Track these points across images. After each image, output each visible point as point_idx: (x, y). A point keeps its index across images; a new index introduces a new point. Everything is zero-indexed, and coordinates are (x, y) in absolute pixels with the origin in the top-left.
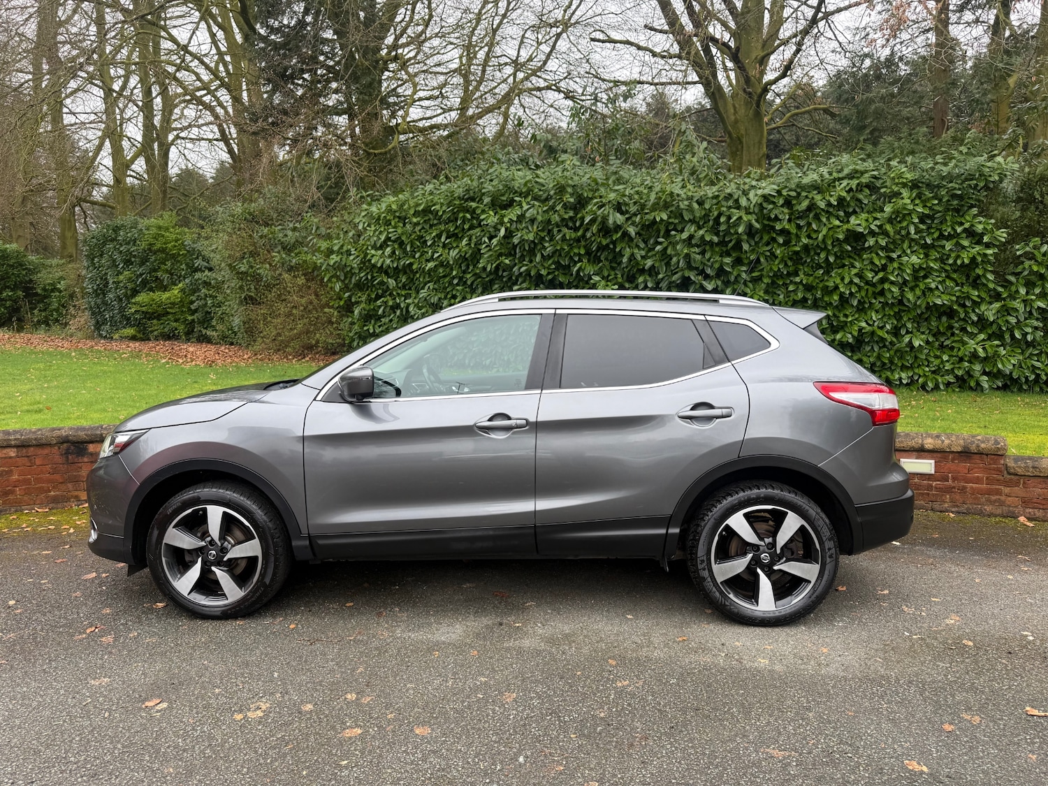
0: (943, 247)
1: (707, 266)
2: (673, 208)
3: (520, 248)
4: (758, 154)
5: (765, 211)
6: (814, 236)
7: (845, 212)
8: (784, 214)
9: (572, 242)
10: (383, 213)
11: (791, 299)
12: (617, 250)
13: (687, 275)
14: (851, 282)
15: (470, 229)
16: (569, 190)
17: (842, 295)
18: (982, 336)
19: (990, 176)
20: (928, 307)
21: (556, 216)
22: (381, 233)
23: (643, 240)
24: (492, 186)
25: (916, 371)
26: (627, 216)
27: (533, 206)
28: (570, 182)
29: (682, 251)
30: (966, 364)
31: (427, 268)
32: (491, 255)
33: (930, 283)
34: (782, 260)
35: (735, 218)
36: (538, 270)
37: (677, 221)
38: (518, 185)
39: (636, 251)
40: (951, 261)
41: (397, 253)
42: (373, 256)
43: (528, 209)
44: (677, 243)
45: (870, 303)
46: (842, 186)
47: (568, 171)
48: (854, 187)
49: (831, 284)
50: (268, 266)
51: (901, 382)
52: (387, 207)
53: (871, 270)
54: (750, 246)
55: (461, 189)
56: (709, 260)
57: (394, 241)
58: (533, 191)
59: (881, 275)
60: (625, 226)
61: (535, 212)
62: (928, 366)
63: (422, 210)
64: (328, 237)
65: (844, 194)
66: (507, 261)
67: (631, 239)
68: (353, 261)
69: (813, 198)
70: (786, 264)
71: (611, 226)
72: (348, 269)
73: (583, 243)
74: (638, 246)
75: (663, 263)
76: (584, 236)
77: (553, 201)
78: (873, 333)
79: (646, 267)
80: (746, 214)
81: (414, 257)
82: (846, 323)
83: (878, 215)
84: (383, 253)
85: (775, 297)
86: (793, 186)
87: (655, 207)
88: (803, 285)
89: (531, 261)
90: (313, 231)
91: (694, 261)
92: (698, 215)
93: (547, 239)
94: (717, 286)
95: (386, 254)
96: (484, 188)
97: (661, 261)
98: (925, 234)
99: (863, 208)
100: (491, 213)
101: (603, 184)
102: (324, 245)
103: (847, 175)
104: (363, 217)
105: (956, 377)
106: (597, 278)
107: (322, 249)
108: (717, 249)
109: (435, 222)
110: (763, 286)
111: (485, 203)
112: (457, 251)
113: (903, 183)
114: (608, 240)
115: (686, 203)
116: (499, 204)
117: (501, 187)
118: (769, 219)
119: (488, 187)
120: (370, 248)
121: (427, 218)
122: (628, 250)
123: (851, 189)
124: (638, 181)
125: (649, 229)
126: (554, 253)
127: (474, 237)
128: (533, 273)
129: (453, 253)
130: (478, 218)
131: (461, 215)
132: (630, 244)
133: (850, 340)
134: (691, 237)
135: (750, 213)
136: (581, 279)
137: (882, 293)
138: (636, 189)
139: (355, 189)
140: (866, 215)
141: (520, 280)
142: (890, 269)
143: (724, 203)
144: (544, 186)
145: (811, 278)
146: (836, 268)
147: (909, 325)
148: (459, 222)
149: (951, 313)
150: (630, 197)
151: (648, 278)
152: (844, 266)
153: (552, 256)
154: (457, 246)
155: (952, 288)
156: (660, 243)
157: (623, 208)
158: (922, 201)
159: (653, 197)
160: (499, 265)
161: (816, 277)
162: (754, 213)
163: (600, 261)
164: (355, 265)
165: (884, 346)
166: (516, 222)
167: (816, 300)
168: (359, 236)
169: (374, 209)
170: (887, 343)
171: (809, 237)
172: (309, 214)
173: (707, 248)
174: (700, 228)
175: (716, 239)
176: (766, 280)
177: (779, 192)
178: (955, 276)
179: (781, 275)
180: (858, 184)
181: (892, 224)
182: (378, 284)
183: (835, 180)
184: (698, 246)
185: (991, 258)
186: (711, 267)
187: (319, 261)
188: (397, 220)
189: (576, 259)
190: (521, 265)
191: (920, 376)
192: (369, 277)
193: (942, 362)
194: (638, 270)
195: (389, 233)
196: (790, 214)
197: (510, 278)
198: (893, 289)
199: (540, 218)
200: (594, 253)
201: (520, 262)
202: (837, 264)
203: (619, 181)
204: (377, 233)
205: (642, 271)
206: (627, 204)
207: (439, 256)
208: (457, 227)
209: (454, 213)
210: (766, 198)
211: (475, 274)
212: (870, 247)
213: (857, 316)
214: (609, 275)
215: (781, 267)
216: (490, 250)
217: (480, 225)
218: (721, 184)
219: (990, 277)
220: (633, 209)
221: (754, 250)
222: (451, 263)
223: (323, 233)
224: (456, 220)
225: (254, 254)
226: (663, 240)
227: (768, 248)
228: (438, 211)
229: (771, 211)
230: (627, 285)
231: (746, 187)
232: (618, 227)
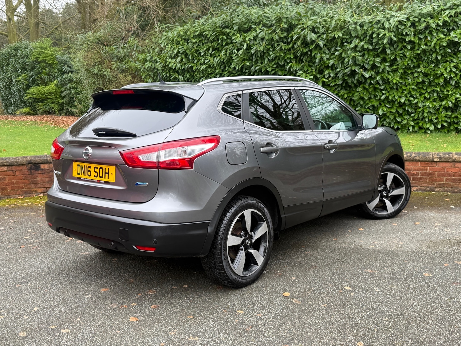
1: (366, 63)
2: (346, 29)
3: (255, 56)
5: (400, 30)
6: (429, 44)
7: (447, 29)
8: (411, 32)
9: (286, 51)
10: (175, 37)
11: (415, 81)
12: (313, 55)
13: (353, 69)
14: (451, 71)
15: (226, 45)
16: (284, 20)
17: (445, 79)
21: (276, 36)
22: (174, 49)
23: (328, 49)
24: (239, 19)
26: (318, 35)
27: (263, 30)
28: (284, 15)
29: (351, 55)
31: (201, 69)
32: (238, 61)
34: (410, 59)
35: (381, 35)
36: (266, 68)
37: (348, 37)
38: (254, 18)
39: (324, 55)
41: (184, 61)
42: (170, 63)
43: (260, 33)
44: (348, 50)
46: (446, 14)
47: (283, 9)
48: (453, 14)
49: (439, 72)
50: (109, 70)
52: (177, 33)
54: (391, 51)
55: (220, 22)
56: (366, 60)
57: (182, 54)
58: (263, 21)
60: (317, 41)
61: (264, 34)
63: (198, 34)
64: (143, 52)
65: (447, 19)
66: (248, 64)
67: (321, 49)
68: (159, 66)
69: (428, 22)
70: (412, 61)
71: (309, 41)
72: (156, 71)
73: (292, 52)
74: (325, 53)
75: (340, 62)
76: (293, 47)
77: (274, 27)
79: (330, 65)
80: (389, 32)
81: (194, 62)
82: (448, 95)
84: (176, 61)
85: (406, 81)
86: (416, 15)
87: (335, 29)
88: (422, 73)
89: (262, 63)
90: (135, 49)
91: (358, 60)
92: (360, 33)
93: (271, 50)
94: (372, 75)
95: (177, 61)
96: (234, 20)
97: (338, 61)
99: (458, 26)
100: (238, 35)
101: (304, 16)
102: (141, 57)
103: (450, 7)
104: (164, 40)
106: (301, 72)
107: (140, 59)
108: (371, 53)
109: (206, 41)
110: (399, 74)
111: (234, 29)
112: (219, 58)
114: (307, 50)
115: (353, 26)
116: (244, 30)
117: (244, 20)
118: (402, 35)
119: (236, 20)
120: (168, 58)
121: (200, 39)
122: (319, 55)
123: (451, 16)
124: (325, 13)
125: (331, 42)
126: (275, 57)
127: (228, 50)
129: (216, 60)
130: (230, 39)
131: (221, 37)
132: (321, 51)
133: (451, 105)
134: (356, 46)
135: (391, 32)
136: (292, 73)
138: (324, 18)
139: (159, 23)
143: (376, 26)
144: (269, 18)
145: (427, 69)
146: (442, 63)
148: (220, 41)
150: (320, 23)
151: (331, 71)
152: (447, 61)
153: (274, 60)
154: (219, 56)
156: (338, 50)
157: (316, 30)
159: (333, 23)
160: (243, 66)
161: (430, 69)
162: (393, 31)
163: (303, 62)
164: (160, 68)
166: (253, 40)
167: (430, 82)
168: (161, 51)
169: (170, 35)
171: (426, 45)
172: (132, 39)
173: (366, 52)
174: (361, 41)
175: (371, 47)
176: (400, 71)
177: (408, 19)
179: (409, 68)
180: (456, 12)
182: (173, 79)
183: (442, 10)
184: (360, 52)
186: (368, 64)
187: (139, 67)
188: (183, 41)
189: (288, 61)
190: (256, 65)
192: (168, 75)
194: (325, 66)
195: (179, 49)
196: (415, 32)
199: (267, 37)
200: (299, 58)
201: (256, 64)
202: (443, 60)
203: (314, 13)
204: (172, 49)
205: (327, 67)
206: (318, 28)
207: (208, 62)
208: (218, 44)
209: (217, 36)
210: (400, 22)
211: (229, 72)
213: (454, 91)
214: (308, 70)
215: (409, 63)
216: (238, 57)
217: (232, 43)
218: (375, 14)
220: (322, 31)
221: (393, 53)
222: (215, 65)
223: (141, 50)
224: (218, 40)
225: (101, 63)
226: (339, 48)
227: (402, 52)
228: (207, 35)
229: (403, 30)
230: (318, 76)
231: (389, 16)
232: (313, 42)
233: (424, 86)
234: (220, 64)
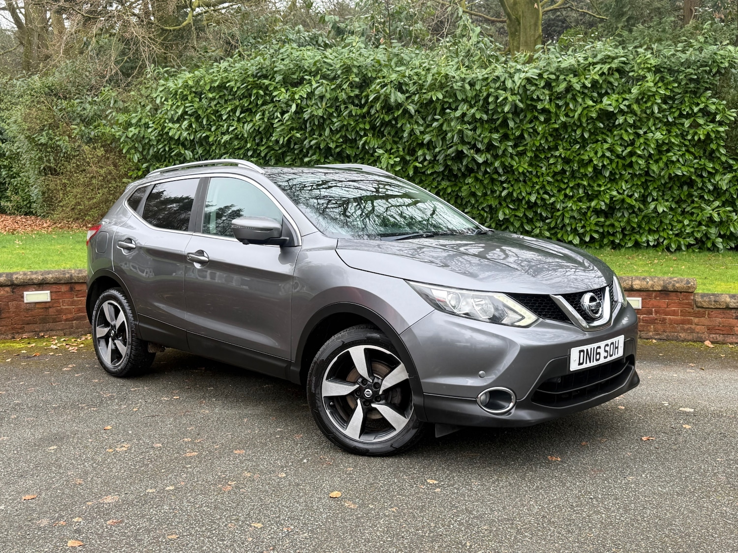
0: (683, 124)
1: (478, 141)
2: (448, 89)
3: (310, 123)
4: (534, 35)
5: (528, 92)
6: (571, 115)
7: (598, 93)
8: (545, 95)
9: (358, 118)
10: (180, 88)
11: (552, 170)
12: (399, 125)
13: (460, 149)
14: (603, 156)
15: (263, 105)
16: (355, 70)
17: (595, 168)
18: (717, 203)
19: (722, 63)
20: (670, 178)
21: (343, 93)
22: (178, 107)
23: (422, 117)
24: (284, 65)
25: (662, 234)
26: (407, 95)
27: (322, 84)
28: (355, 63)
29: (456, 128)
30: (704, 228)
31: (223, 141)
32: (283, 130)
33: (672, 156)
34: (543, 136)
35: (501, 99)
36: (327, 143)
37: (451, 100)
38: (308, 65)
39: (415, 127)
40: (689, 137)
41: (194, 126)
42: (170, 129)
43: (317, 87)
44: (452, 120)
45: (621, 174)
46: (596, 70)
47: (353, 53)
48: (606, 71)
49: (586, 157)
50: (67, 137)
51: (648, 244)
52: (184, 82)
53: (621, 145)
54: (516, 123)
55: (254, 68)
56: (479, 136)
57: (191, 115)
58: (321, 70)
59: (629, 149)
60: (406, 104)
61: (324, 90)
62: (672, 230)
63: (218, 86)
64: (126, 110)
65: (597, 77)
66: (298, 135)
67: (411, 116)
68: (152, 134)
69: (570, 81)
70: (547, 139)
71: (393, 104)
72: (147, 141)
73: (368, 119)
74: (417, 123)
75: (439, 138)
76: (368, 112)
77: (340, 80)
78: (623, 201)
79: (425, 142)
80: (512, 95)
81: (210, 130)
82: (600, 191)
83: (627, 96)
84: (180, 126)
85: (538, 169)
86: (553, 70)
87: (432, 88)
88: (562, 158)
89: (320, 135)
90: (111, 105)
91: (467, 136)
92: (469, 95)
93: (335, 115)
94: (487, 159)
95: (183, 127)
96: (276, 67)
97: (437, 136)
98: (667, 113)
99: (613, 89)
100: (283, 90)
101: (386, 66)
102: (122, 118)
103: (602, 59)
104: (161, 92)
105: (696, 239)
106: (381, 151)
107: (120, 122)
108: (486, 126)
109: (230, 97)
110: (527, 159)
111: (277, 81)
112: (251, 124)
113: (647, 68)
114: (391, 117)
115: (459, 84)
116: (292, 81)
117: (292, 66)
118: (532, 99)
119: (280, 66)
120: (167, 121)
121: (222, 94)
122: (408, 126)
123: (603, 73)
124: (417, 63)
125: (427, 107)
126: (342, 127)
127: (267, 112)
128: (322, 146)
129: (248, 127)
130: (270, 95)
131: (255, 91)
132: (410, 120)
133: (603, 208)
134: (464, 115)
135: (515, 94)
136: (367, 152)
137: (631, 165)
138: (416, 71)
139: (153, 65)
140: (617, 96)
141: (311, 152)
142: (637, 144)
143: (492, 85)
144: (332, 66)
145: (569, 152)
146: (591, 143)
147: (655, 194)
148: (253, 98)
149: (691, 183)
150: (410, 77)
151: (426, 151)
152: (597, 141)
153: (340, 131)
154: (251, 121)
155: (691, 161)
156: (437, 120)
157: (404, 88)
158: (665, 84)
159: (429, 78)
160: (291, 138)
161: (573, 152)
162: (518, 93)
163: (384, 136)
164: (153, 138)
165: (634, 212)
166: (306, 99)
167: (573, 172)
168: (156, 110)
169: (171, 84)
170: (636, 210)
171: (567, 115)
172: (107, 89)
173: (478, 125)
174: (471, 107)
175: (485, 117)
176: (529, 155)
177: (540, 76)
178: (693, 150)
179: (543, 150)
180: (610, 69)
181: (639, 104)
182: (175, 155)
183: (590, 64)
184: (470, 124)
185: (723, 134)
186: (482, 142)
187: (118, 134)
188: (193, 95)
189: (362, 133)
190: (311, 138)
191: (665, 239)
192: (167, 149)
193: (684, 226)
194: (418, 144)
195: (185, 107)
196: (550, 95)
197: (301, 151)
198: (640, 162)
199: (328, 96)
200: (378, 129)
201: (310, 136)
202: (592, 140)
203: (401, 62)
204: (174, 107)
205: (421, 145)
206: (407, 85)
207: (234, 130)
208: (250, 103)
209: (248, 90)
210: (529, 80)
211: (268, 147)
212: (619, 125)
213: (609, 186)
214: (391, 149)
215: (542, 142)
216: (282, 124)
217: (272, 101)
218: (493, 66)
219: (723, 151)
220: (412, 89)
221: (519, 127)
222: (246, 136)
223: (121, 107)
224: (250, 96)
225: (54, 126)
226: (439, 117)
227: (532, 125)
228: (233, 87)
229: (533, 92)
230: (408, 158)
231: (512, 71)
232: (399, 105)
233: (565, 178)
234: (254, 135)
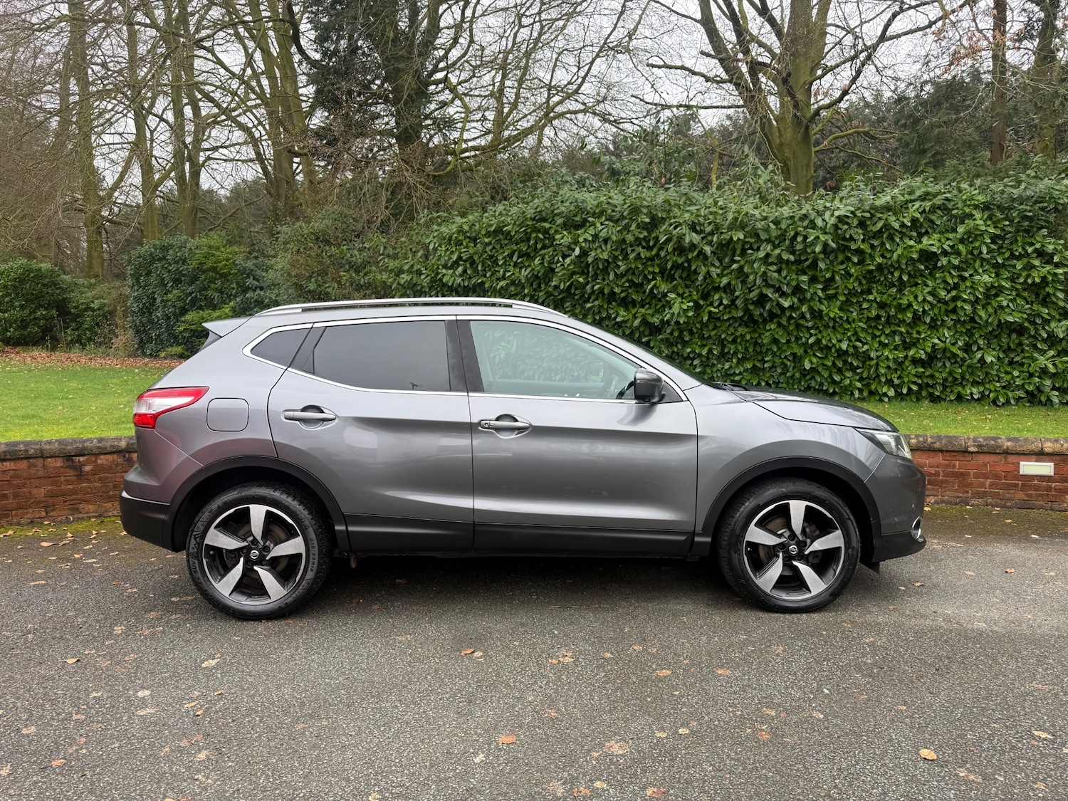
0: (1014, 266)
1: (783, 283)
2: (750, 228)
3: (593, 267)
4: (806, 176)
5: (840, 231)
6: (888, 256)
7: (918, 232)
8: (859, 234)
9: (646, 260)
10: (454, 233)
11: (865, 316)
12: (693, 268)
13: (763, 293)
14: (924, 300)
15: (541, 249)
16: (644, 210)
17: (915, 313)
18: (1052, 353)
19: (1059, 198)
20: (1000, 324)
21: (630, 235)
22: (452, 253)
23: (718, 259)
24: (565, 207)
25: (987, 386)
26: (702, 235)
27: (607, 226)
28: (644, 203)
29: (759, 269)
30: (1037, 380)
31: (499, 287)
32: (564, 274)
33: (1002, 301)
34: (857, 279)
35: (811, 238)
36: (612, 288)
37: (753, 240)
38: (590, 206)
39: (712, 269)
40: (1021, 280)
41: (469, 272)
42: (443, 275)
43: (602, 230)
44: (754, 261)
45: (943, 320)
46: (915, 208)
47: (642, 191)
48: (927, 208)
49: (904, 302)
51: (972, 397)
52: (458, 227)
53: (944, 288)
54: (826, 264)
55: (533, 211)
56: (785, 278)
57: (465, 261)
58: (606, 212)
60: (701, 245)
61: (609, 232)
62: (998, 381)
63: (494, 231)
64: (395, 257)
65: (918, 215)
66: (581, 280)
67: (706, 258)
68: (424, 281)
69: (887, 219)
70: (860, 283)
71: (687, 245)
72: (419, 288)
73: (657, 262)
74: (713, 265)
75: (739, 281)
76: (658, 255)
77: (627, 221)
78: (945, 349)
79: (721, 285)
80: (823, 234)
81: (485, 276)
82: (918, 339)
83: (951, 236)
84: (454, 272)
85: (849, 314)
86: (867, 208)
87: (732, 227)
88: (877, 303)
89: (604, 280)
90: (382, 252)
91: (771, 279)
92: (774, 235)
93: (620, 258)
94: (794, 303)
95: (457, 273)
96: (556, 209)
97: (737, 279)
98: (996, 254)
99: (935, 229)
100: (565, 233)
101: (676, 205)
102: (393, 264)
103: (920, 197)
104: (434, 237)
105: (1027, 392)
106: (673, 296)
107: (391, 268)
108: (794, 268)
109: (506, 242)
110: (838, 303)
111: (557, 224)
112: (529, 269)
113: (974, 205)
114: (683, 259)
115: (762, 223)
116: (573, 225)
117: (573, 208)
118: (844, 239)
119: (561, 209)
120: (440, 267)
121: (497, 238)
122: (703, 268)
123: (924, 211)
125: (725, 248)
126: (627, 271)
127: (547, 257)
128: (606, 291)
129: (525, 272)
130: (551, 238)
131: (534, 235)
132: (706, 263)
133: (923, 357)
134: (768, 255)
135: (826, 233)
136: (655, 296)
137: (954, 311)
138: (711, 210)
139: (426, 210)
140: (938, 235)
141: (593, 298)
142: (962, 287)
143: (799, 223)
144: (617, 207)
145: (885, 296)
146: (909, 286)
147: (981, 342)
148: (532, 242)
149: (1021, 330)
150: (705, 217)
151: (723, 295)
152: (917, 284)
153: (625, 275)
154: (530, 265)
155: (1023, 306)
156: (738, 262)
157: (698, 228)
158: (993, 223)
159: (729, 217)
160: (572, 283)
161: (889, 295)
162: (830, 232)
163: (674, 279)
164: (426, 284)
165: (956, 362)
166: (591, 241)
167: (889, 318)
168: (429, 256)
169: (443, 229)
170: (959, 360)
171: (883, 256)
172: (376, 235)
173: (784, 266)
174: (775, 247)
176: (840, 298)
177: (853, 213)
178: (1026, 294)
179: (855, 293)
180: (931, 206)
181: (964, 244)
183: (907, 201)
184: (775, 264)
185: (1061, 277)
186: (788, 285)
187: (390, 280)
188: (468, 240)
189: (650, 277)
190: (594, 283)
191: (991, 391)
193: (1013, 377)
194: (714, 287)
195: (460, 253)
196: (864, 235)
197: (582, 296)
198: (966, 307)
199: (614, 238)
200: (667, 272)
201: (593, 280)
202: (911, 283)
203: (690, 202)
204: (448, 253)
205: (717, 289)
206: (701, 224)
207: (511, 275)
208: (529, 247)
209: (527, 234)
210: (842, 218)
211: (547, 292)
212: (943, 266)
213: (929, 333)
214: (684, 293)
215: (855, 285)
216: (564, 268)
217: (553, 245)
219: (1061, 295)
220: (708, 229)
221: (829, 268)
222: (523, 281)
223: (391, 254)
224: (529, 240)
225: (323, 273)
226: (739, 258)
227: (843, 267)
228: (510, 232)
229: (846, 231)
230: (701, 302)
231: (821, 208)
232: (693, 246)
233: (880, 324)
234: (532, 280)
